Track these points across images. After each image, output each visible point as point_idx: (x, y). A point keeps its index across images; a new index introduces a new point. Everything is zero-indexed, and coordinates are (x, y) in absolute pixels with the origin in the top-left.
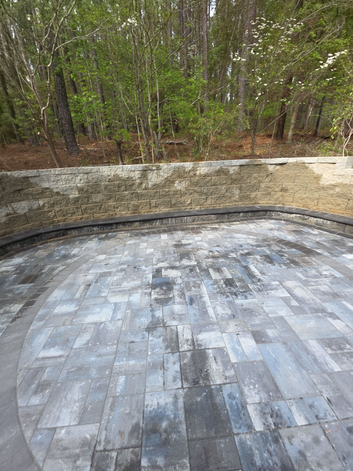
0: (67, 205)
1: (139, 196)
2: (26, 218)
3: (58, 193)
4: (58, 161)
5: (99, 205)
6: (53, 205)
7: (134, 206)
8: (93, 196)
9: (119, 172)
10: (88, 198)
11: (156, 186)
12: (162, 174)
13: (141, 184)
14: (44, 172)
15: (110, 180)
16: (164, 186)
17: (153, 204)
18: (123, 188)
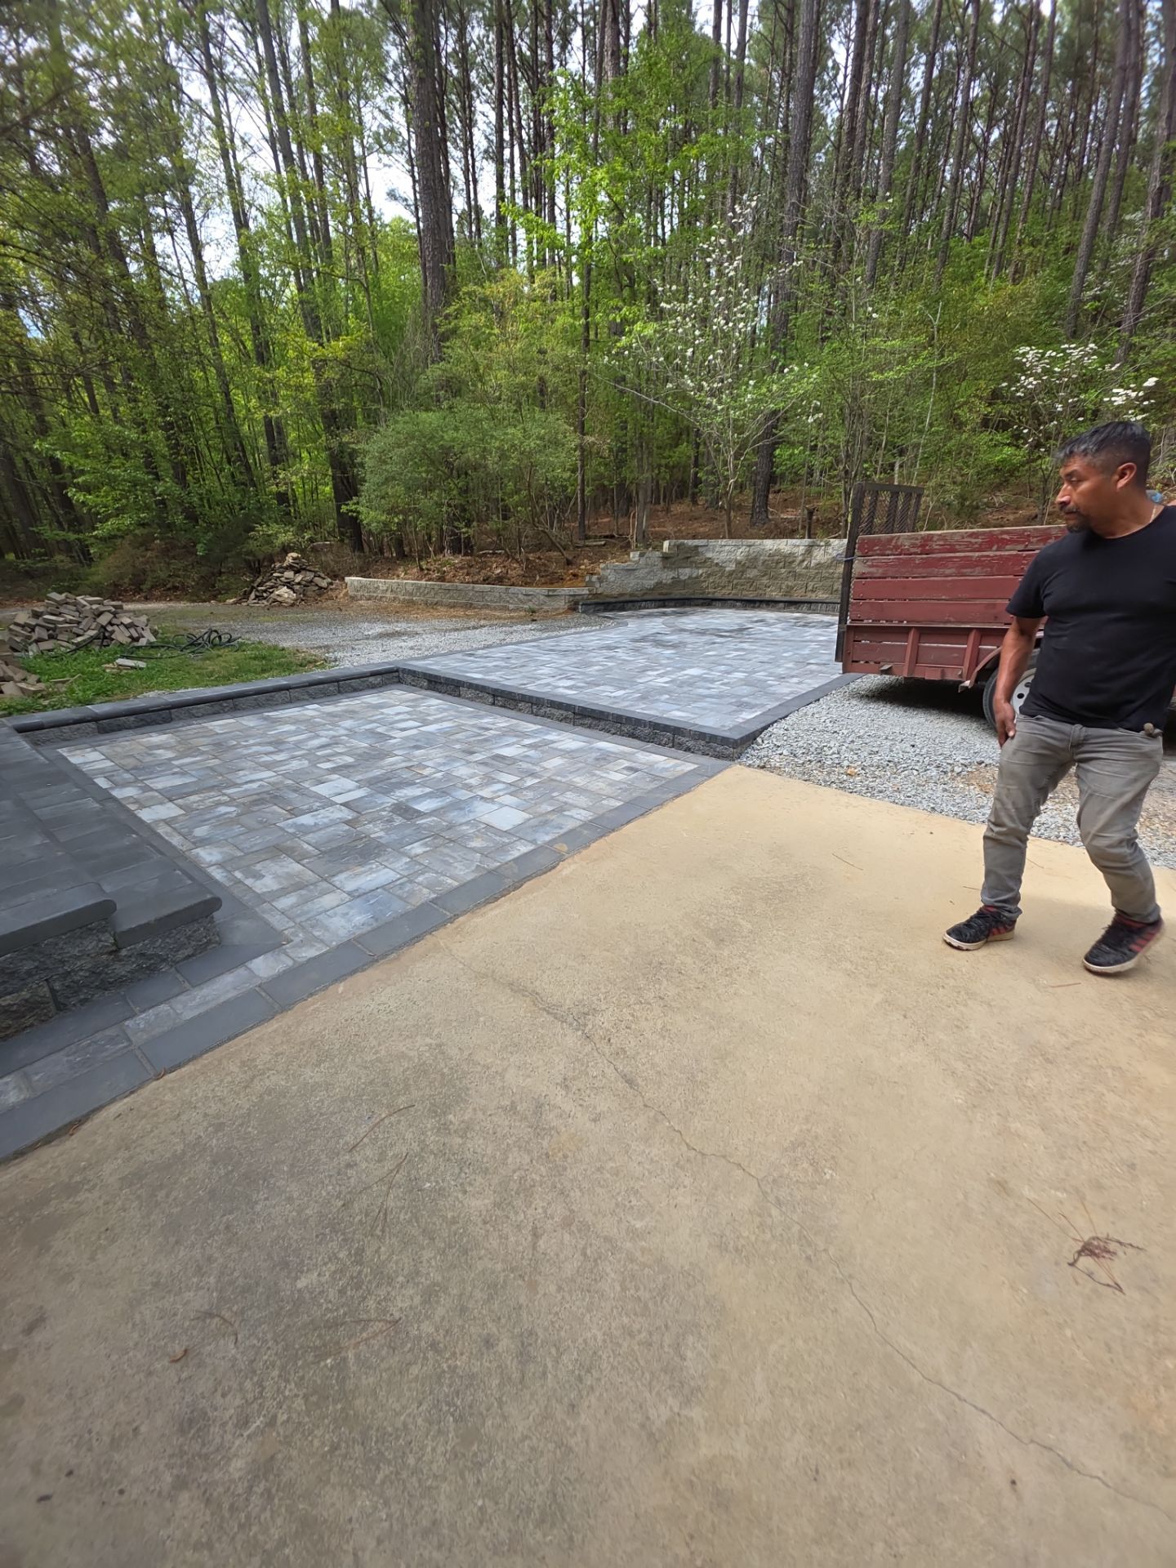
0: (721, 577)
1: (796, 576)
2: (684, 584)
3: (717, 564)
4: (729, 531)
5: (751, 581)
6: (709, 575)
7: (788, 586)
8: (749, 571)
9: (782, 547)
10: (743, 572)
11: (819, 565)
12: (830, 551)
13: (803, 561)
14: (712, 542)
15: (770, 555)
16: (829, 566)
17: (810, 588)
18: (781, 564)
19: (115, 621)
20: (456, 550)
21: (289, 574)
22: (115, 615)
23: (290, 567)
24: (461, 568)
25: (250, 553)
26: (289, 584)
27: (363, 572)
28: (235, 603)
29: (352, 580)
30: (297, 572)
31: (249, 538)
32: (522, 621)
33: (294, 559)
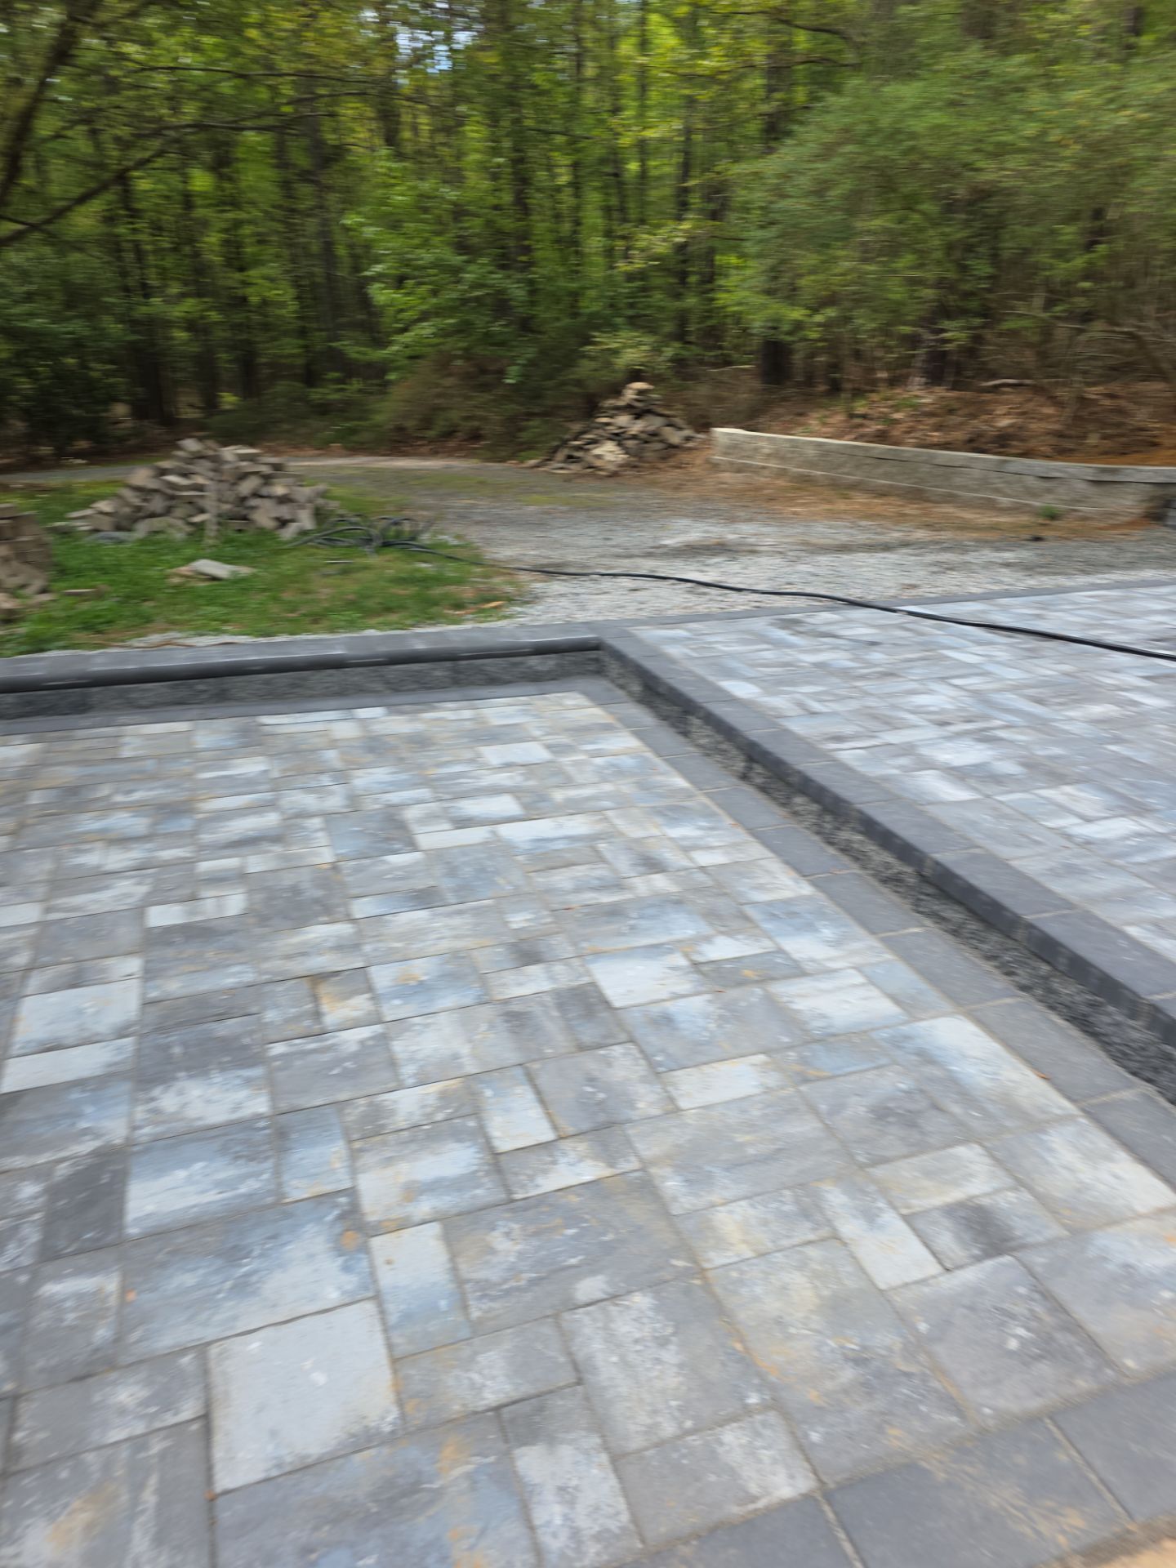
19: (265, 491)
20: (935, 377)
21: (623, 420)
22: (267, 479)
23: (628, 408)
24: (931, 414)
25: (579, 383)
26: (618, 437)
27: (749, 419)
28: (537, 466)
29: (722, 433)
30: (639, 415)
31: (584, 356)
32: (1002, 538)
33: (640, 392)
